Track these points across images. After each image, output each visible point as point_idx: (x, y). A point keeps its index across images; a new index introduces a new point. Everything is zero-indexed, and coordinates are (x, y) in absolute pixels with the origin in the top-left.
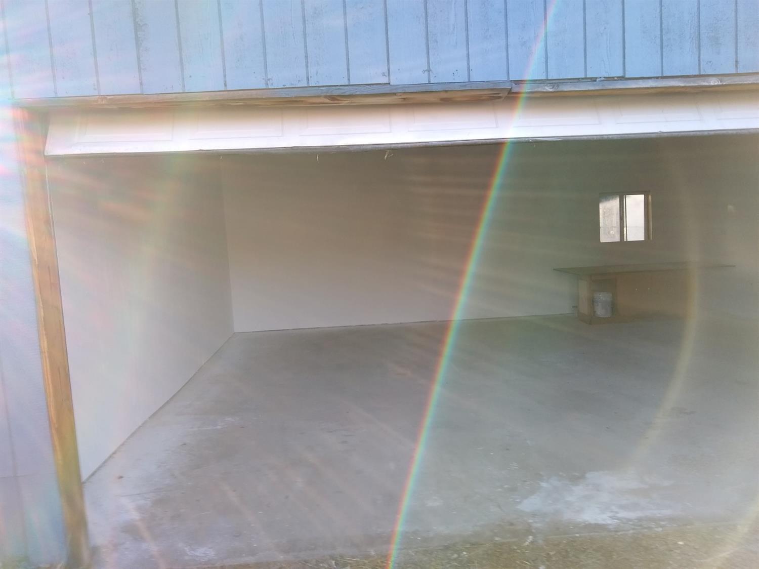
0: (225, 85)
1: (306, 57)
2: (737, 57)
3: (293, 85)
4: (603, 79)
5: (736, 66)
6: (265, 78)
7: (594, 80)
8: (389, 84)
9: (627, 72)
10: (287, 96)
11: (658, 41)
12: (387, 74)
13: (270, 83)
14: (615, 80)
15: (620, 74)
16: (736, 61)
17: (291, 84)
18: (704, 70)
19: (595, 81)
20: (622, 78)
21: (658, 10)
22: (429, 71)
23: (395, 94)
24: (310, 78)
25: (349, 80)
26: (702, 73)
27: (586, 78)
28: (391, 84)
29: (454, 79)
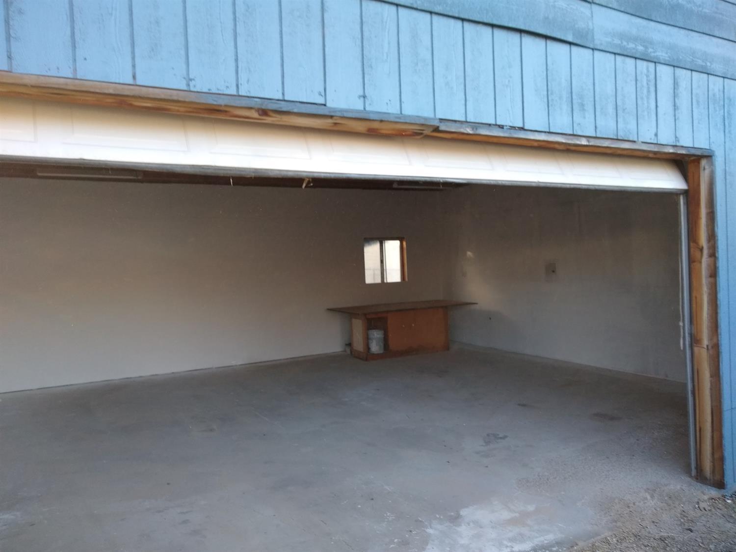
0: (134, 77)
1: (236, 60)
2: (595, 123)
3: (220, 90)
4: (509, 127)
5: (596, 132)
6: (186, 77)
7: (501, 127)
8: (325, 105)
9: (525, 124)
10: (215, 103)
11: (546, 100)
12: (323, 94)
13: (192, 84)
14: (516, 129)
15: (521, 125)
16: (596, 127)
17: (218, 89)
18: (576, 131)
19: (503, 128)
20: (522, 129)
21: (545, 73)
22: (364, 97)
23: (331, 117)
24: (240, 85)
25: (283, 94)
26: (575, 133)
27: (496, 125)
28: (328, 105)
29: (387, 109)
